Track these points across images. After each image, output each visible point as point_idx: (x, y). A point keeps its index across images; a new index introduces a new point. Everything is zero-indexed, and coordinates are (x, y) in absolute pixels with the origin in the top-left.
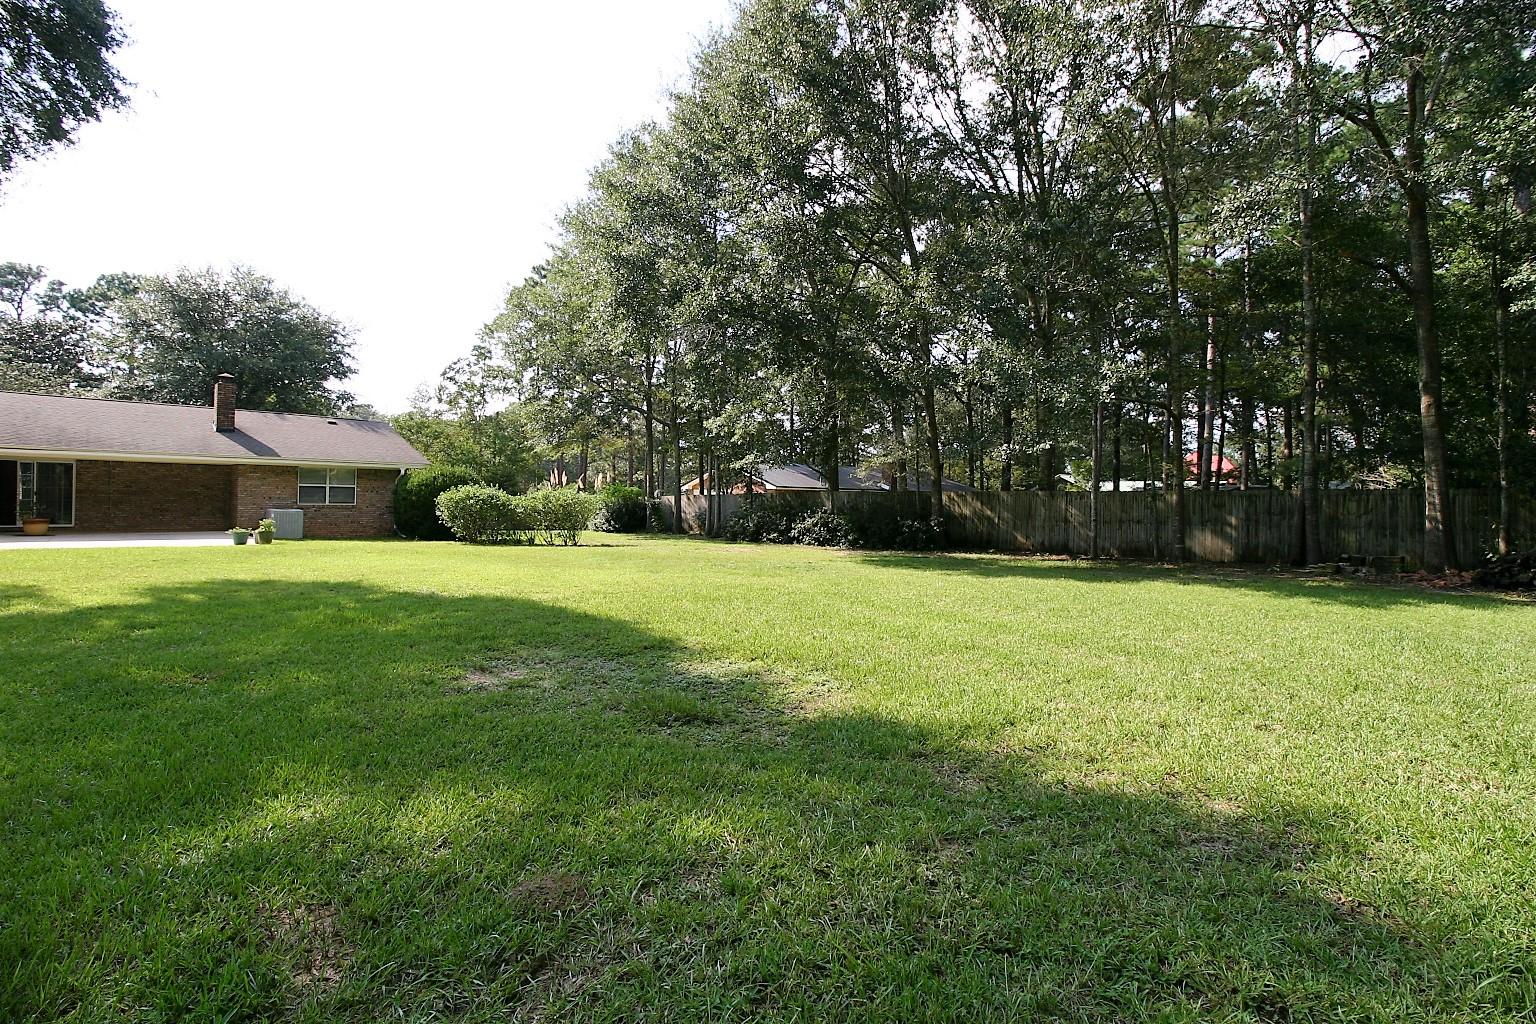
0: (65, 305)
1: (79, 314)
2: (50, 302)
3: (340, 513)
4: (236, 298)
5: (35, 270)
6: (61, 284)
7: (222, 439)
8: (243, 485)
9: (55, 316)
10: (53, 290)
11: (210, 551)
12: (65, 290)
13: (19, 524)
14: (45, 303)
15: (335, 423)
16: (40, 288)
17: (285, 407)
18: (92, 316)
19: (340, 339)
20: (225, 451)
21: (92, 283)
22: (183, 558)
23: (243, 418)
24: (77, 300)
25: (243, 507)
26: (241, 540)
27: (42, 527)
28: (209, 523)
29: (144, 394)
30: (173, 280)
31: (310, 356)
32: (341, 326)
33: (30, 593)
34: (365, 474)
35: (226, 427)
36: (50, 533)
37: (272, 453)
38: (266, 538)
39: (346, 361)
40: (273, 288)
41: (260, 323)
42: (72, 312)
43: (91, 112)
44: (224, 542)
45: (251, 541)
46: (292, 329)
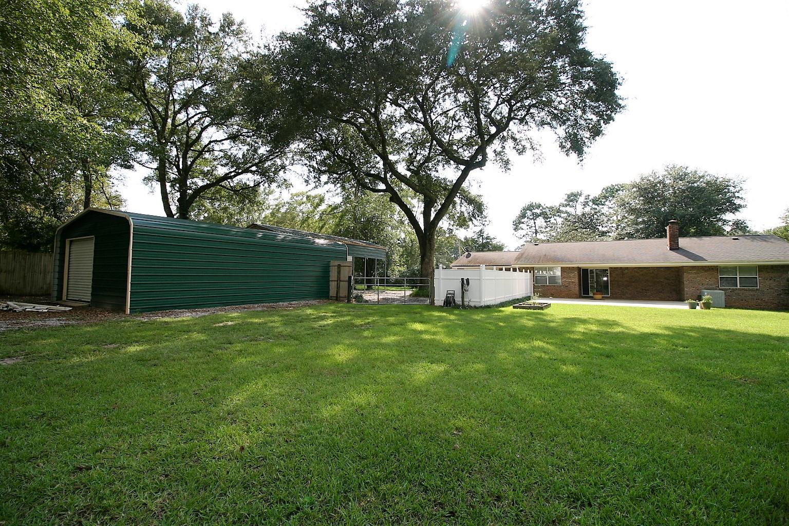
0: (591, 204)
1: (596, 207)
2: (585, 204)
3: (747, 293)
4: (667, 182)
5: (580, 193)
6: (589, 196)
7: (673, 254)
8: (686, 277)
9: (587, 209)
10: (586, 199)
11: (679, 311)
12: (591, 198)
13: (591, 295)
14: (584, 205)
15: (737, 239)
16: (582, 199)
17: (702, 233)
18: (601, 206)
19: (732, 189)
20: (676, 260)
21: (600, 192)
22: (669, 314)
23: (683, 242)
24: (596, 201)
25: (688, 289)
26: (693, 307)
27: (600, 296)
28: (669, 297)
29: (630, 236)
30: (638, 180)
31: (715, 202)
32: (732, 181)
33: (615, 324)
34: (763, 269)
35: (674, 247)
36: (603, 299)
37: (702, 259)
38: (707, 306)
39: (737, 202)
40: (689, 171)
41: (683, 191)
42: (594, 206)
43: (610, 118)
44: (684, 307)
45: (698, 308)
46: (700, 190)
